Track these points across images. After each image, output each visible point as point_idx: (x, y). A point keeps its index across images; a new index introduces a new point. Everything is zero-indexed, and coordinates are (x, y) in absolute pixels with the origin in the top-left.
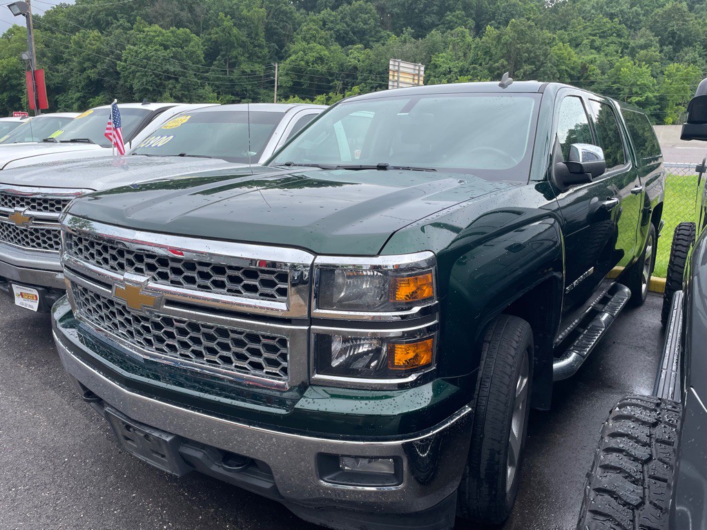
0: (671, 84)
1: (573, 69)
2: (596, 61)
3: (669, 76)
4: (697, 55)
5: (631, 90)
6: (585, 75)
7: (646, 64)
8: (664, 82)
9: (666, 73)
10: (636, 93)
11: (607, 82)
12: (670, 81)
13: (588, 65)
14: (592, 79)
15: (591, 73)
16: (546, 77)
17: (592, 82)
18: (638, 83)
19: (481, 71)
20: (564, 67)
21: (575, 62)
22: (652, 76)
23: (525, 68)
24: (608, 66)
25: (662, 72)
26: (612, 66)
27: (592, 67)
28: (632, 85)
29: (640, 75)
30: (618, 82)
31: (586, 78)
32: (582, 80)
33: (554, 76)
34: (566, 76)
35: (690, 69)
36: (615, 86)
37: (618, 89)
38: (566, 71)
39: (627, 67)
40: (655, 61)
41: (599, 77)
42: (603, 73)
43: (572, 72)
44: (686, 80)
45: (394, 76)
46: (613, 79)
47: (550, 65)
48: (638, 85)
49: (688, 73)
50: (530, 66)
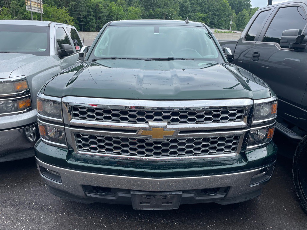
0: (131, 15)
1: (93, 5)
2: (102, 3)
3: (130, 12)
4: (138, 4)
5: (117, 17)
6: (98, 8)
7: (121, 6)
8: (129, 14)
9: (128, 10)
10: (119, 18)
11: (107, 12)
12: (130, 14)
13: (98, 4)
14: (101, 10)
15: (100, 8)
16: (82, 8)
17: (101, 12)
18: (120, 14)
19: (51, 2)
20: (89, 4)
21: (93, 2)
22: (124, 11)
23: (72, 3)
24: (107, 5)
25: (127, 10)
26: (108, 6)
27: (100, 5)
28: (117, 14)
29: (120, 10)
30: (112, 13)
31: (99, 10)
32: (97, 11)
33: (85, 7)
34: (90, 8)
35: (137, 9)
36: (111, 14)
37: (112, 16)
38: (90, 6)
39: (114, 6)
40: (124, 5)
41: (104, 10)
42: (105, 8)
43: (93, 7)
44: (136, 14)
45: (28, 3)
46: (110, 11)
47: (83, 2)
48: (119, 15)
49: (136, 11)
50: (74, 2)
